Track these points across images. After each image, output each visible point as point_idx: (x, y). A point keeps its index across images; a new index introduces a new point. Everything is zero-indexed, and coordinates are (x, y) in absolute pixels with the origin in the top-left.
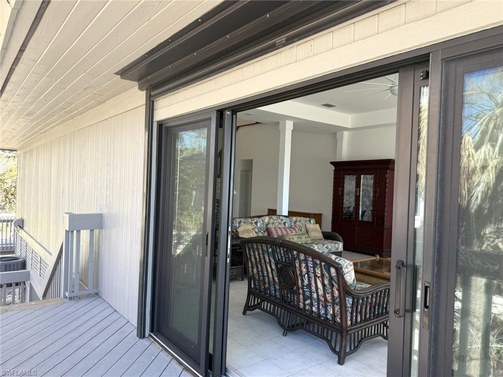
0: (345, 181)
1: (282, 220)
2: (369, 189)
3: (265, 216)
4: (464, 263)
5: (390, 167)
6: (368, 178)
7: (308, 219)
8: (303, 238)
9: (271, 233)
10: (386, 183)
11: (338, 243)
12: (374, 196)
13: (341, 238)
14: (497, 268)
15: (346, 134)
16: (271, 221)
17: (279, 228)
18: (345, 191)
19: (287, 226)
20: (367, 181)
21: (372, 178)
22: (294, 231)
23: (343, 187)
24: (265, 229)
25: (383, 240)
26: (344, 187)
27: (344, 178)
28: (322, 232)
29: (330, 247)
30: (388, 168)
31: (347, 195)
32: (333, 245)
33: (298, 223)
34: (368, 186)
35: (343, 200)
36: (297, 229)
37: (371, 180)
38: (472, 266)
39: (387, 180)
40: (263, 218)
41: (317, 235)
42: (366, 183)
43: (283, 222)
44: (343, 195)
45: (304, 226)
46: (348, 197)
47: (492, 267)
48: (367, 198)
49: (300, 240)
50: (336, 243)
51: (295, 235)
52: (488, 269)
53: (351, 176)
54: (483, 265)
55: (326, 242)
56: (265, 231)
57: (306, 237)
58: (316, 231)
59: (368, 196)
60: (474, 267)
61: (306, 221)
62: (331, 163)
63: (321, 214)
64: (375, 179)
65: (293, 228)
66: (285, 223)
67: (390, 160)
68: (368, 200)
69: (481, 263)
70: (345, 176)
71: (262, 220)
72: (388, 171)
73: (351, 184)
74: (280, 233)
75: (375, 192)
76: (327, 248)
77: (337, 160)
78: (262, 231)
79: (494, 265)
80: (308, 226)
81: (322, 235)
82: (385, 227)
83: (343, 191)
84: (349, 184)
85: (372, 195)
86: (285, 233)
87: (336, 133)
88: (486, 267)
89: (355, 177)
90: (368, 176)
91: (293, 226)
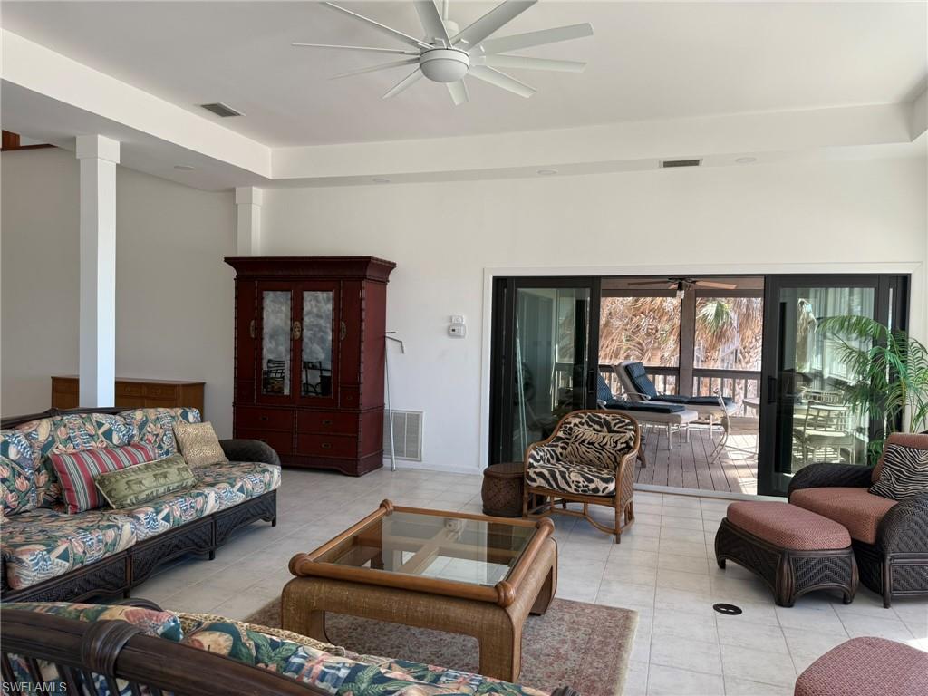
0: (265, 305)
1: (100, 425)
2: (323, 325)
3: (39, 417)
4: (547, 481)
5: (368, 273)
6: (321, 298)
7: (180, 411)
8: (173, 472)
9: (63, 472)
10: (361, 310)
11: (269, 467)
12: (336, 340)
13: (274, 451)
14: (612, 486)
15: (258, 194)
16: (62, 433)
17: (89, 451)
18: (266, 330)
19: (116, 440)
20: (319, 305)
21: (328, 299)
22: (140, 456)
23: (260, 319)
24: (38, 463)
25: (357, 438)
26: (262, 319)
27: (262, 298)
28: (220, 442)
29: (250, 487)
30: (364, 277)
31: (272, 337)
32: (258, 476)
33: (150, 428)
34: (321, 317)
35: (262, 349)
36: (149, 448)
37: (327, 304)
38: (564, 486)
39: (363, 303)
40: (27, 428)
41: (210, 453)
42: (315, 310)
43: (102, 430)
44: (260, 338)
45: (170, 434)
46: (274, 343)
47: (604, 485)
48: (318, 345)
49: (162, 481)
50: (263, 472)
51: (147, 467)
52: (596, 490)
53: (279, 293)
54: (586, 483)
55: (235, 471)
56: (39, 471)
57: (178, 469)
58: (204, 441)
59: (322, 341)
60: (569, 489)
61: (173, 417)
62: (227, 260)
63: (202, 385)
64: (336, 301)
65: (137, 446)
66: (108, 434)
67: (369, 258)
68: (322, 348)
69: (581, 480)
70: (265, 293)
71: (27, 436)
72: (364, 284)
73: (280, 311)
74: (94, 470)
75: (336, 330)
76: (241, 490)
77: (241, 254)
78: (28, 472)
79: (607, 481)
80: (180, 431)
81: (222, 451)
82: (361, 407)
83: (260, 328)
84: (275, 311)
85: (330, 338)
86: (111, 465)
87: (233, 190)
88: (592, 486)
89: (289, 295)
90: (319, 293)
91: (136, 439)
